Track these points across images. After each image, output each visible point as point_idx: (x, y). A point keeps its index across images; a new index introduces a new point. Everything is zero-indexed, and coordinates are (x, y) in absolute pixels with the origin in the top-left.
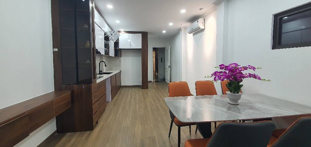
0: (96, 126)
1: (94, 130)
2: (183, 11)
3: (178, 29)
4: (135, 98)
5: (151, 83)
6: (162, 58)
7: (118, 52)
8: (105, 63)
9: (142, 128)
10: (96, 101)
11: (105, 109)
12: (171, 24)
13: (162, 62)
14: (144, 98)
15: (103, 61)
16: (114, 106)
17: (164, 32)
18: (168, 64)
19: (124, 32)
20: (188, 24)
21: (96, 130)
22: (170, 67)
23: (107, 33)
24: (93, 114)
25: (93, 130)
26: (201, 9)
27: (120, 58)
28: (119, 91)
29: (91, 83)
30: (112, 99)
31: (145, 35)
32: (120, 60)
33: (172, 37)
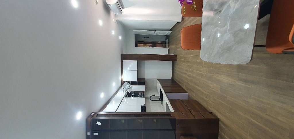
0: (215, 116)
1: (219, 117)
2: (101, 23)
3: (118, 23)
4: (187, 71)
5: (171, 51)
6: (145, 38)
7: (141, 81)
8: (152, 96)
9: (224, 74)
10: (191, 113)
11: (196, 100)
12: (113, 33)
13: (149, 38)
14: (188, 62)
15: (150, 97)
16: (193, 92)
17: (120, 38)
18: (152, 32)
19: (122, 76)
20: (112, 14)
21: (219, 116)
22: (155, 30)
23: (125, 94)
24: (204, 118)
25: (219, 119)
26: (97, 3)
27: (146, 80)
28: (178, 82)
29: (176, 119)
30: (186, 92)
31: (124, 57)
32: (148, 79)
33: (124, 28)
